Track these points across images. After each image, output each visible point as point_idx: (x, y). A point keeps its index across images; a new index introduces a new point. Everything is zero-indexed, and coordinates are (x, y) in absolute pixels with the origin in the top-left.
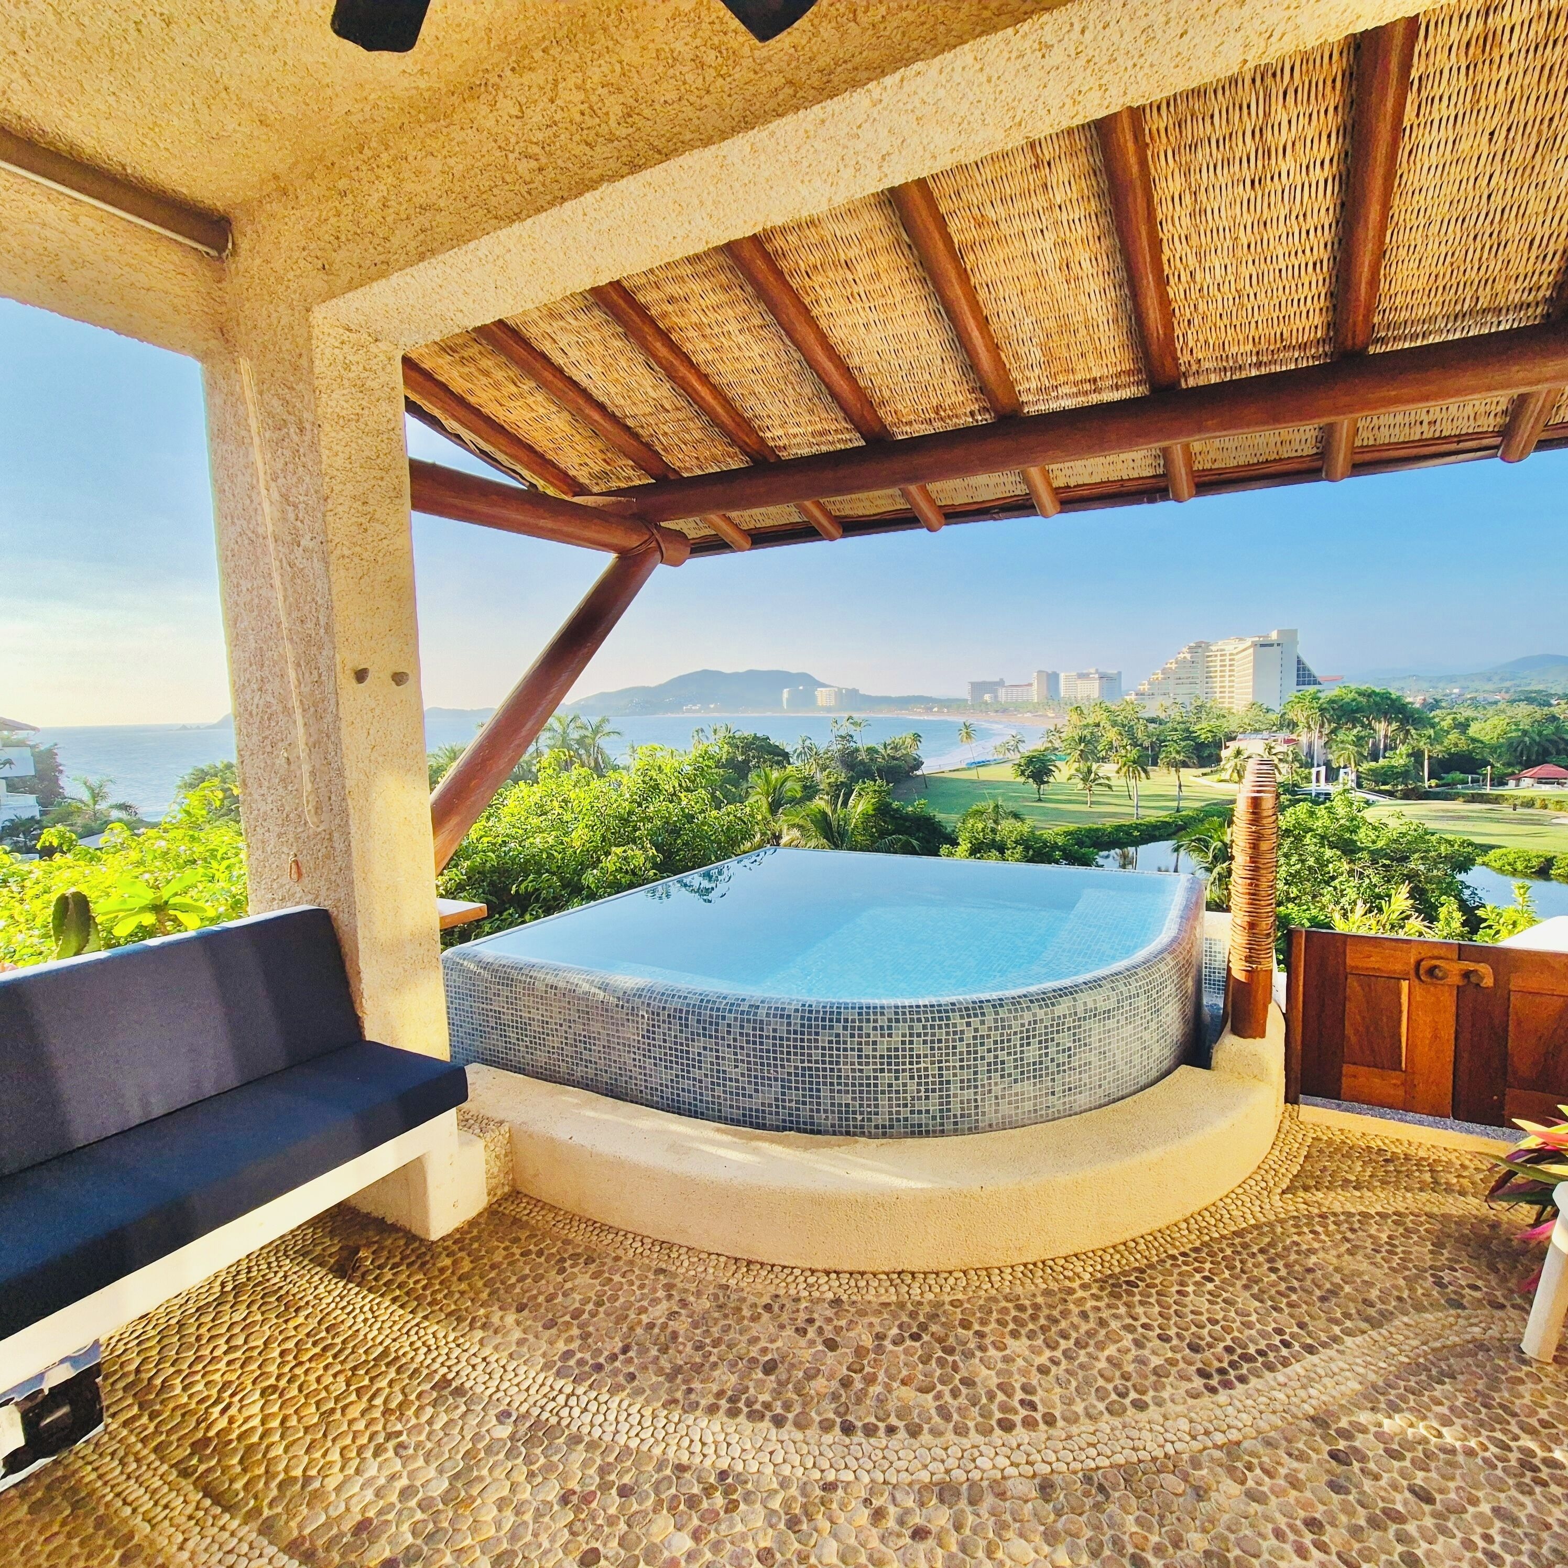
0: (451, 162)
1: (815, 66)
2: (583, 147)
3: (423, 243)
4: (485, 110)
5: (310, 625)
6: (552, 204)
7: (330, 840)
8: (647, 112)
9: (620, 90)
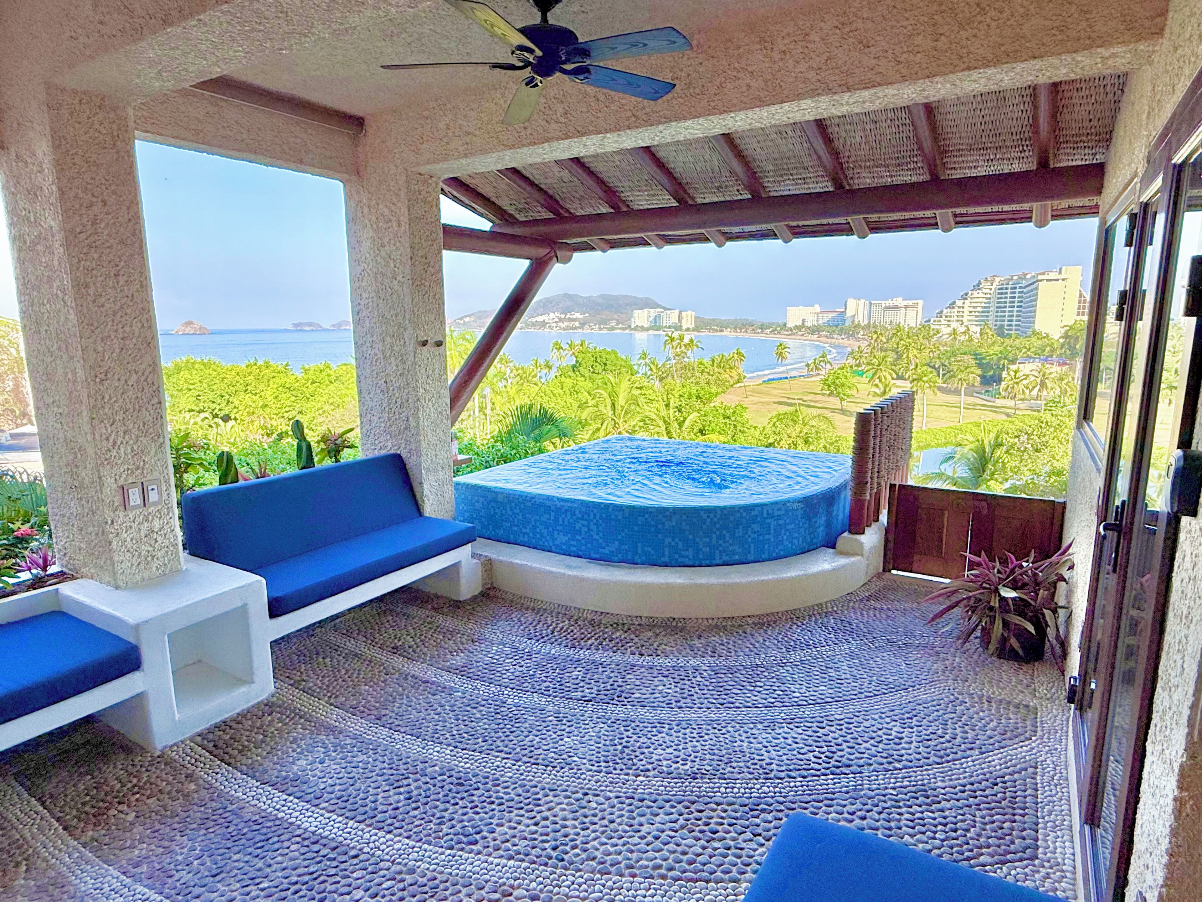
0: (482, 115)
1: (644, 111)
2: (545, 122)
3: (467, 149)
4: (499, 96)
5: (400, 318)
6: (529, 144)
7: (408, 420)
8: (574, 114)
9: (562, 102)
